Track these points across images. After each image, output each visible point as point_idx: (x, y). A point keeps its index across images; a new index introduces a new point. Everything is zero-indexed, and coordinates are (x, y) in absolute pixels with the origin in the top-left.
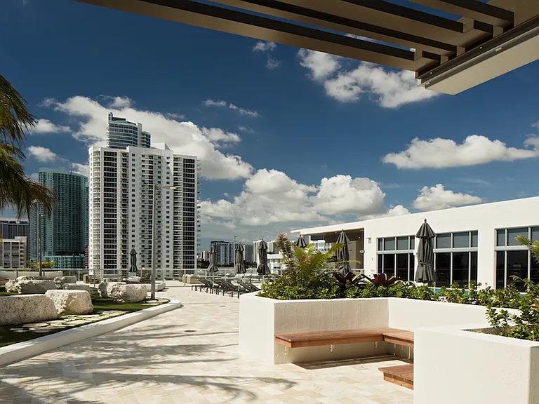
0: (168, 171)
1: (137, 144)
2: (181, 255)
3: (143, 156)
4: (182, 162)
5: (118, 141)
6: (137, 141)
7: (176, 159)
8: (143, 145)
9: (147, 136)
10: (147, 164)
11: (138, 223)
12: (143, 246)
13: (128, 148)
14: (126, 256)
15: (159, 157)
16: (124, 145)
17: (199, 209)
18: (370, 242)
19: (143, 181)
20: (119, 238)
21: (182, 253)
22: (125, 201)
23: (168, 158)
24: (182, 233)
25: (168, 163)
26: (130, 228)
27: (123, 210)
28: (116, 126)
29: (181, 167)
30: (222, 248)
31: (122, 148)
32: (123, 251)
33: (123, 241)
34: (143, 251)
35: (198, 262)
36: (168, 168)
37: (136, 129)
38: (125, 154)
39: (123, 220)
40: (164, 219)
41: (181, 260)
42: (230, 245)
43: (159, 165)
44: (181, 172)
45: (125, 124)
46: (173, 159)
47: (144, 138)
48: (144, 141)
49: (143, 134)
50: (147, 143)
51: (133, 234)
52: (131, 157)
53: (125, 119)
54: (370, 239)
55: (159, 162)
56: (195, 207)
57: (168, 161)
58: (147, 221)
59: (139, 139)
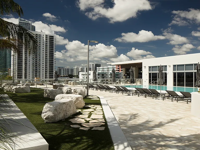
0: (43, 40)
2: (48, 73)
4: (49, 37)
6: (30, 29)
7: (46, 36)
9: (34, 27)
11: (31, 60)
12: (33, 69)
14: (26, 73)
15: (40, 35)
17: (55, 55)
20: (24, 66)
21: (49, 72)
23: (43, 35)
24: (49, 64)
25: (43, 37)
26: (28, 62)
27: (25, 55)
28: (22, 23)
29: (48, 39)
30: (62, 70)
32: (25, 71)
33: (25, 67)
34: (33, 71)
36: (43, 39)
37: (30, 24)
39: (25, 59)
40: (41, 59)
41: (48, 74)
42: (65, 69)
44: (48, 41)
45: (25, 22)
47: (33, 28)
48: (33, 29)
49: (32, 26)
50: (34, 29)
51: (29, 64)
54: (145, 67)
55: (40, 37)
56: (54, 54)
57: (43, 36)
58: (35, 59)
59: (31, 28)
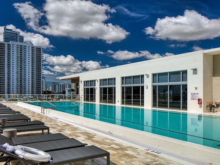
1: (17, 41)
3: (18, 46)
4: (35, 49)
5: (8, 39)
8: (20, 41)
9: (22, 37)
10: (19, 49)
11: (15, 74)
12: (17, 84)
13: (10, 42)
14: (9, 89)
15: (25, 46)
16: (9, 41)
18: (81, 83)
19: (17, 56)
20: (6, 81)
21: (35, 88)
22: (9, 65)
23: (29, 47)
24: (35, 79)
25: (29, 49)
26: (11, 77)
27: (8, 69)
28: (8, 32)
29: (35, 51)
30: (57, 86)
31: (8, 42)
32: (8, 86)
33: (8, 82)
35: (42, 91)
36: (29, 51)
37: (17, 34)
38: (9, 45)
39: (8, 73)
40: (27, 73)
41: (35, 90)
42: (61, 84)
43: (25, 50)
44: (35, 53)
45: (12, 32)
46: (31, 47)
48: (20, 40)
49: (20, 36)
50: (22, 40)
51: (13, 79)
52: (12, 46)
53: (12, 30)
54: (81, 81)
56: (41, 68)
58: (19, 74)
59: (18, 39)
